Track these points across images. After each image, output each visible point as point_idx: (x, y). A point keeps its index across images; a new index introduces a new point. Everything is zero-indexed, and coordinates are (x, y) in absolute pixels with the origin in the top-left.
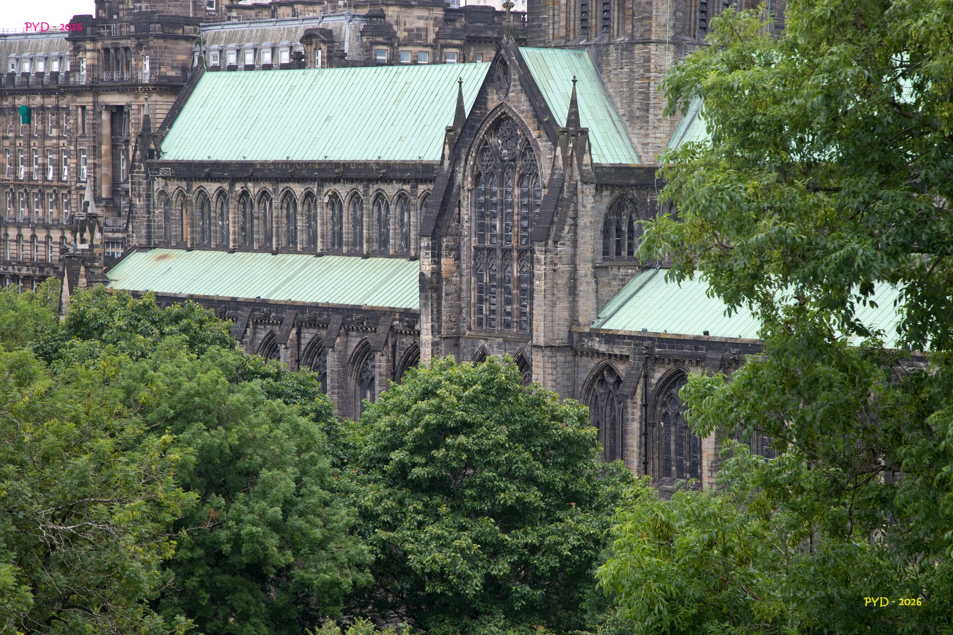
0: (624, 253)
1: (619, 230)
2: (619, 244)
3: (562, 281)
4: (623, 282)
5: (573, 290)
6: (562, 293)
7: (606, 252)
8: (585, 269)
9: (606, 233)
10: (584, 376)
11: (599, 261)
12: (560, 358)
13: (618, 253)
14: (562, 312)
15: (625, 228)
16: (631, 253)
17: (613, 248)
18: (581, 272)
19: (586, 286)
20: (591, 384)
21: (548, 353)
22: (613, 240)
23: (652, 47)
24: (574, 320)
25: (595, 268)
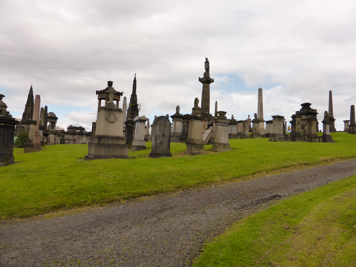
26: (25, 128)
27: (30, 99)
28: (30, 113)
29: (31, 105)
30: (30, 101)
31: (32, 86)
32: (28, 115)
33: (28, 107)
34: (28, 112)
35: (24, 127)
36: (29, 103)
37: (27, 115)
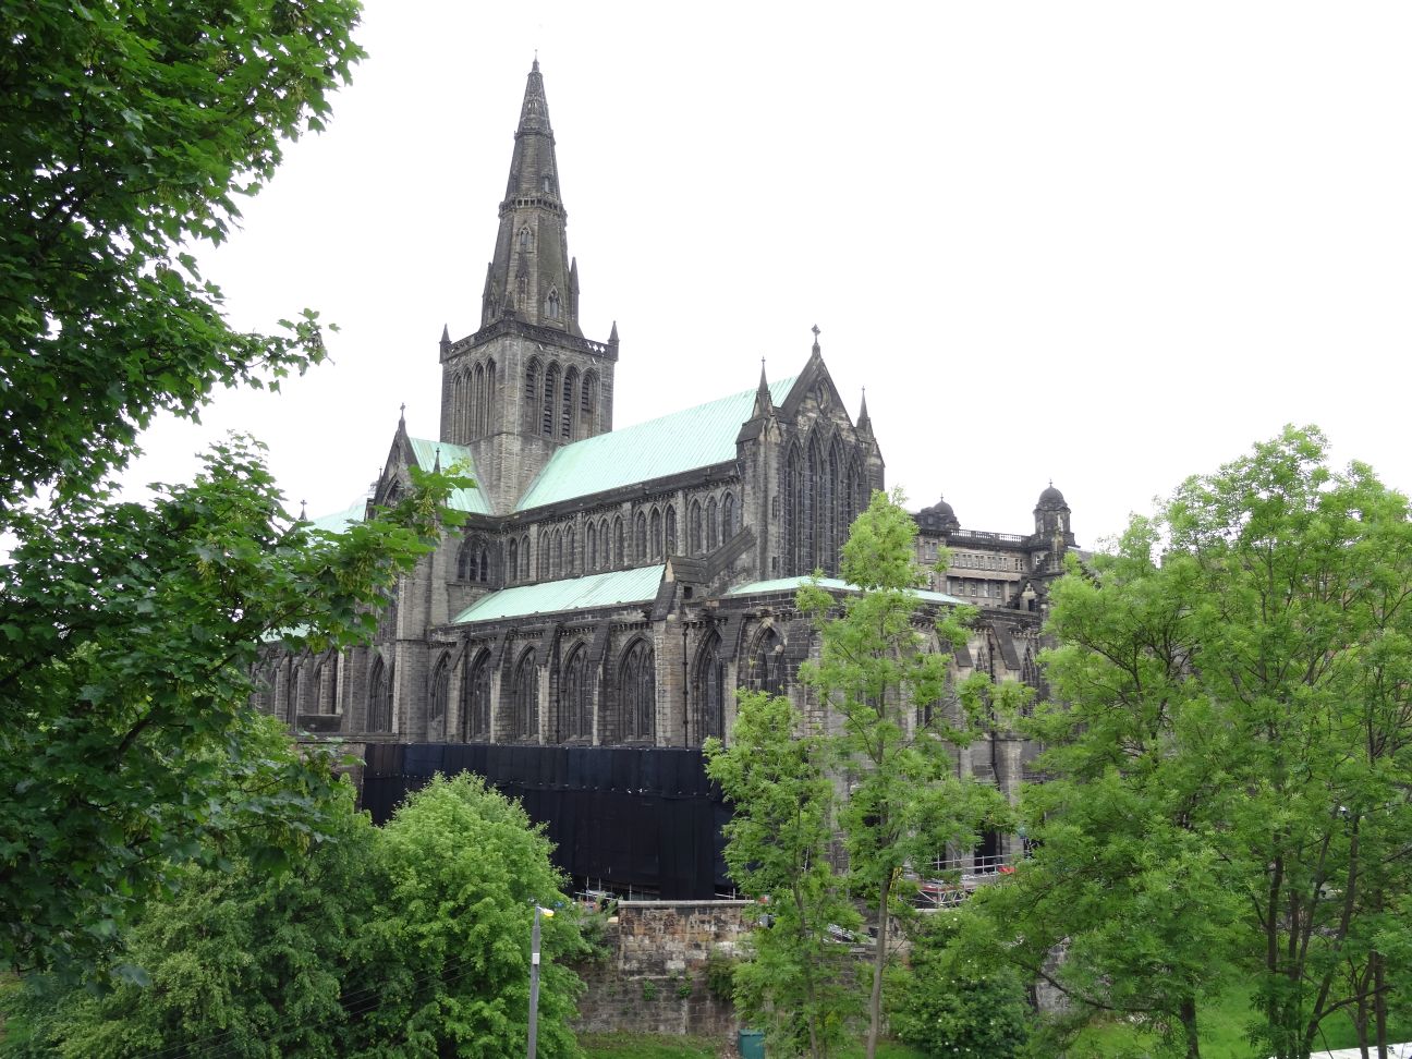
0: (478, 579)
1: (473, 562)
2: (473, 573)
3: (420, 591)
4: (475, 599)
5: (428, 600)
6: (419, 601)
7: (461, 576)
8: (438, 584)
9: (462, 563)
10: (433, 663)
11: (454, 579)
12: (416, 649)
13: (473, 578)
14: (418, 614)
15: (479, 560)
16: (484, 579)
17: (468, 574)
18: (435, 585)
19: (440, 595)
20: (438, 669)
21: (406, 645)
22: (468, 569)
23: (504, 436)
24: (428, 621)
25: (449, 585)
26: (498, 366)
27: (530, 152)
28: (533, 257)
29: (534, 194)
30: (528, 172)
31: (535, 64)
32: (523, 273)
33: (518, 218)
34: (517, 247)
35: (492, 363)
36: (525, 186)
37: (511, 278)
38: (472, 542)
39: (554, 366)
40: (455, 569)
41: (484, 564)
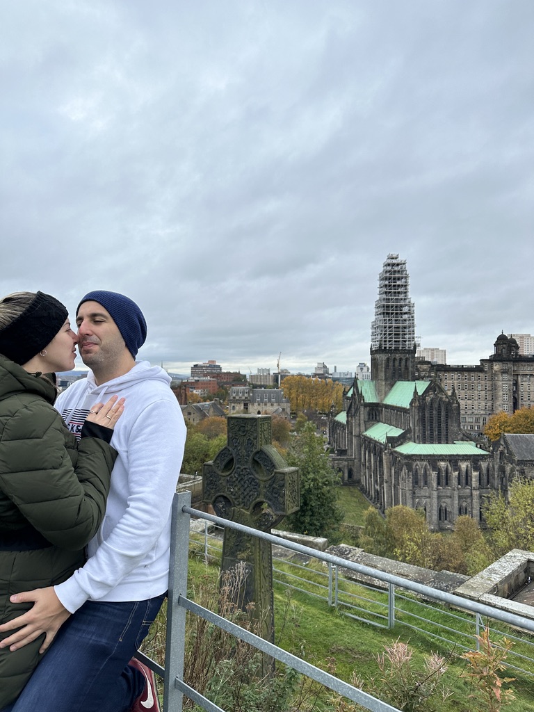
1: (372, 415)
2: (373, 418)
3: (357, 424)
4: (373, 424)
5: (360, 426)
6: (357, 426)
7: (369, 418)
8: (362, 422)
9: (369, 415)
11: (367, 420)
12: (357, 438)
14: (358, 429)
15: (374, 414)
16: (376, 419)
19: (362, 425)
21: (355, 437)
22: (371, 417)
23: (380, 380)
24: (360, 431)
25: (365, 422)
35: (378, 359)
38: (372, 410)
39: (395, 359)
40: (367, 417)
41: (376, 415)
